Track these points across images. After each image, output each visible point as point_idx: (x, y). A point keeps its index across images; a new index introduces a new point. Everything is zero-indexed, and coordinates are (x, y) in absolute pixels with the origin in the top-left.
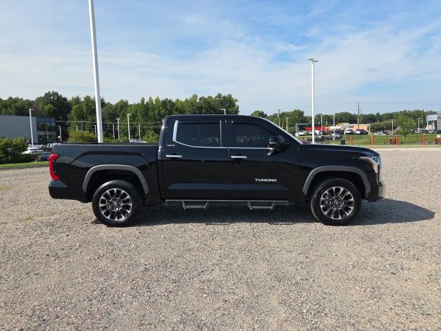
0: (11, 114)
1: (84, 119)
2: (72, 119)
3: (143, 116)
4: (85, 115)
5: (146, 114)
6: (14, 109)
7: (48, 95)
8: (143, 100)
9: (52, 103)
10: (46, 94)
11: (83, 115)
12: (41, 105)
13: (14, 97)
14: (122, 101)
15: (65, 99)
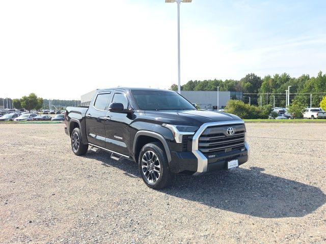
0: (224, 90)
1: (269, 92)
2: (262, 92)
3: (319, 87)
4: (270, 88)
5: (322, 85)
6: (227, 87)
7: (248, 76)
8: (321, 73)
9: (249, 81)
10: (247, 76)
11: (269, 89)
12: (242, 83)
13: (228, 80)
14: (304, 76)
15: (259, 78)
